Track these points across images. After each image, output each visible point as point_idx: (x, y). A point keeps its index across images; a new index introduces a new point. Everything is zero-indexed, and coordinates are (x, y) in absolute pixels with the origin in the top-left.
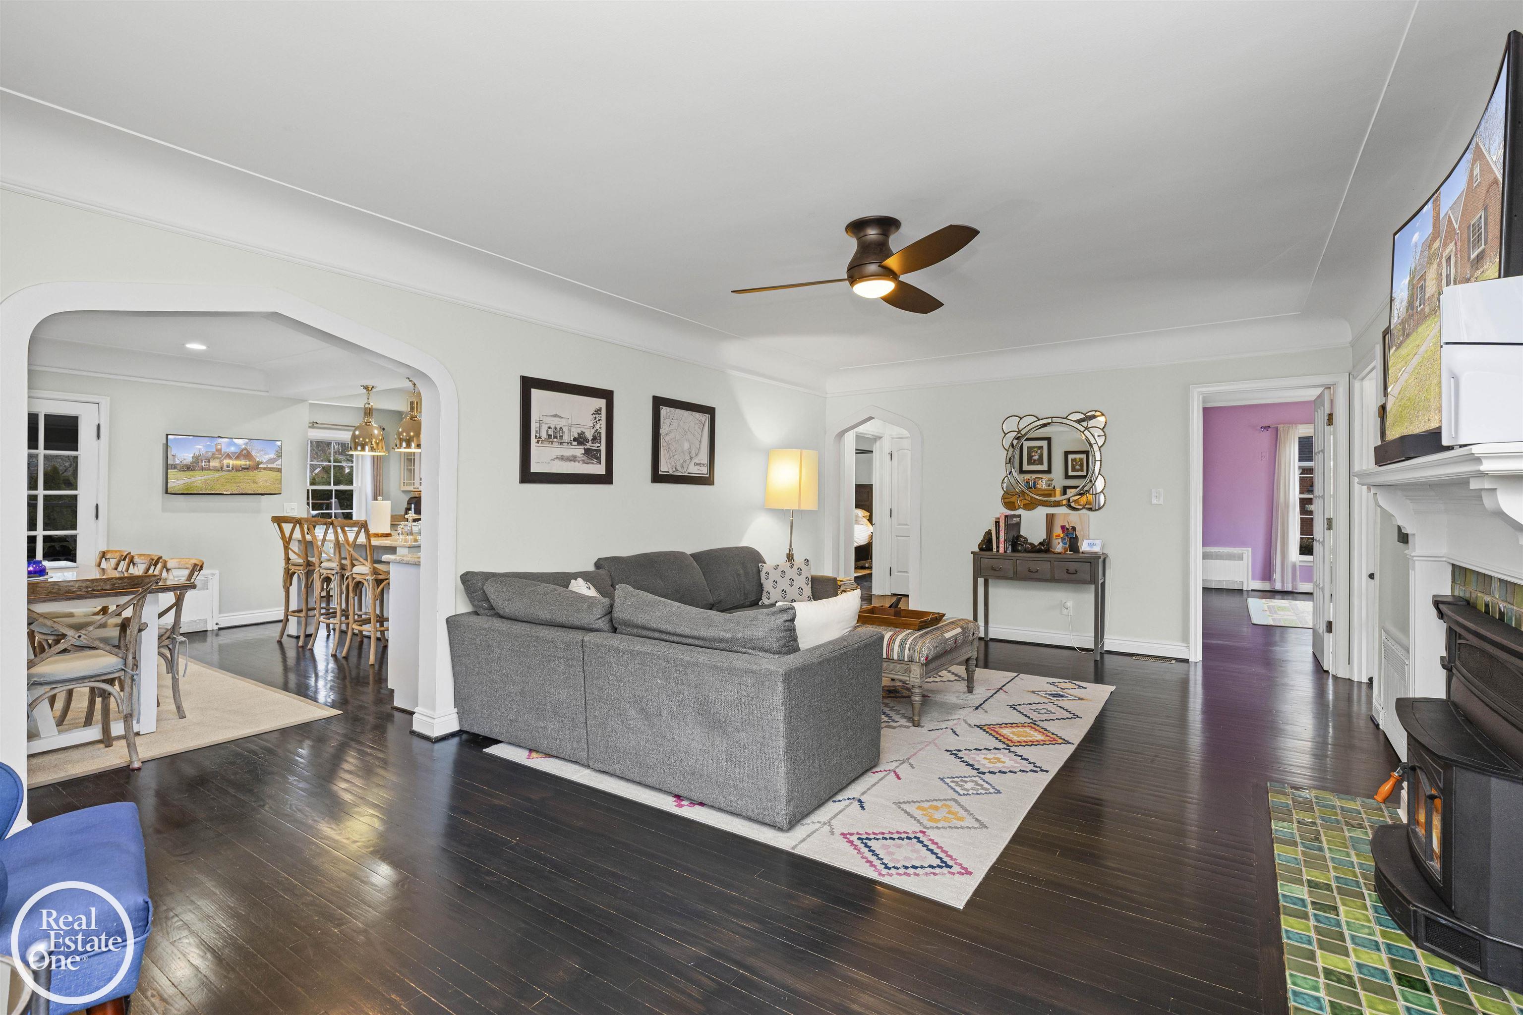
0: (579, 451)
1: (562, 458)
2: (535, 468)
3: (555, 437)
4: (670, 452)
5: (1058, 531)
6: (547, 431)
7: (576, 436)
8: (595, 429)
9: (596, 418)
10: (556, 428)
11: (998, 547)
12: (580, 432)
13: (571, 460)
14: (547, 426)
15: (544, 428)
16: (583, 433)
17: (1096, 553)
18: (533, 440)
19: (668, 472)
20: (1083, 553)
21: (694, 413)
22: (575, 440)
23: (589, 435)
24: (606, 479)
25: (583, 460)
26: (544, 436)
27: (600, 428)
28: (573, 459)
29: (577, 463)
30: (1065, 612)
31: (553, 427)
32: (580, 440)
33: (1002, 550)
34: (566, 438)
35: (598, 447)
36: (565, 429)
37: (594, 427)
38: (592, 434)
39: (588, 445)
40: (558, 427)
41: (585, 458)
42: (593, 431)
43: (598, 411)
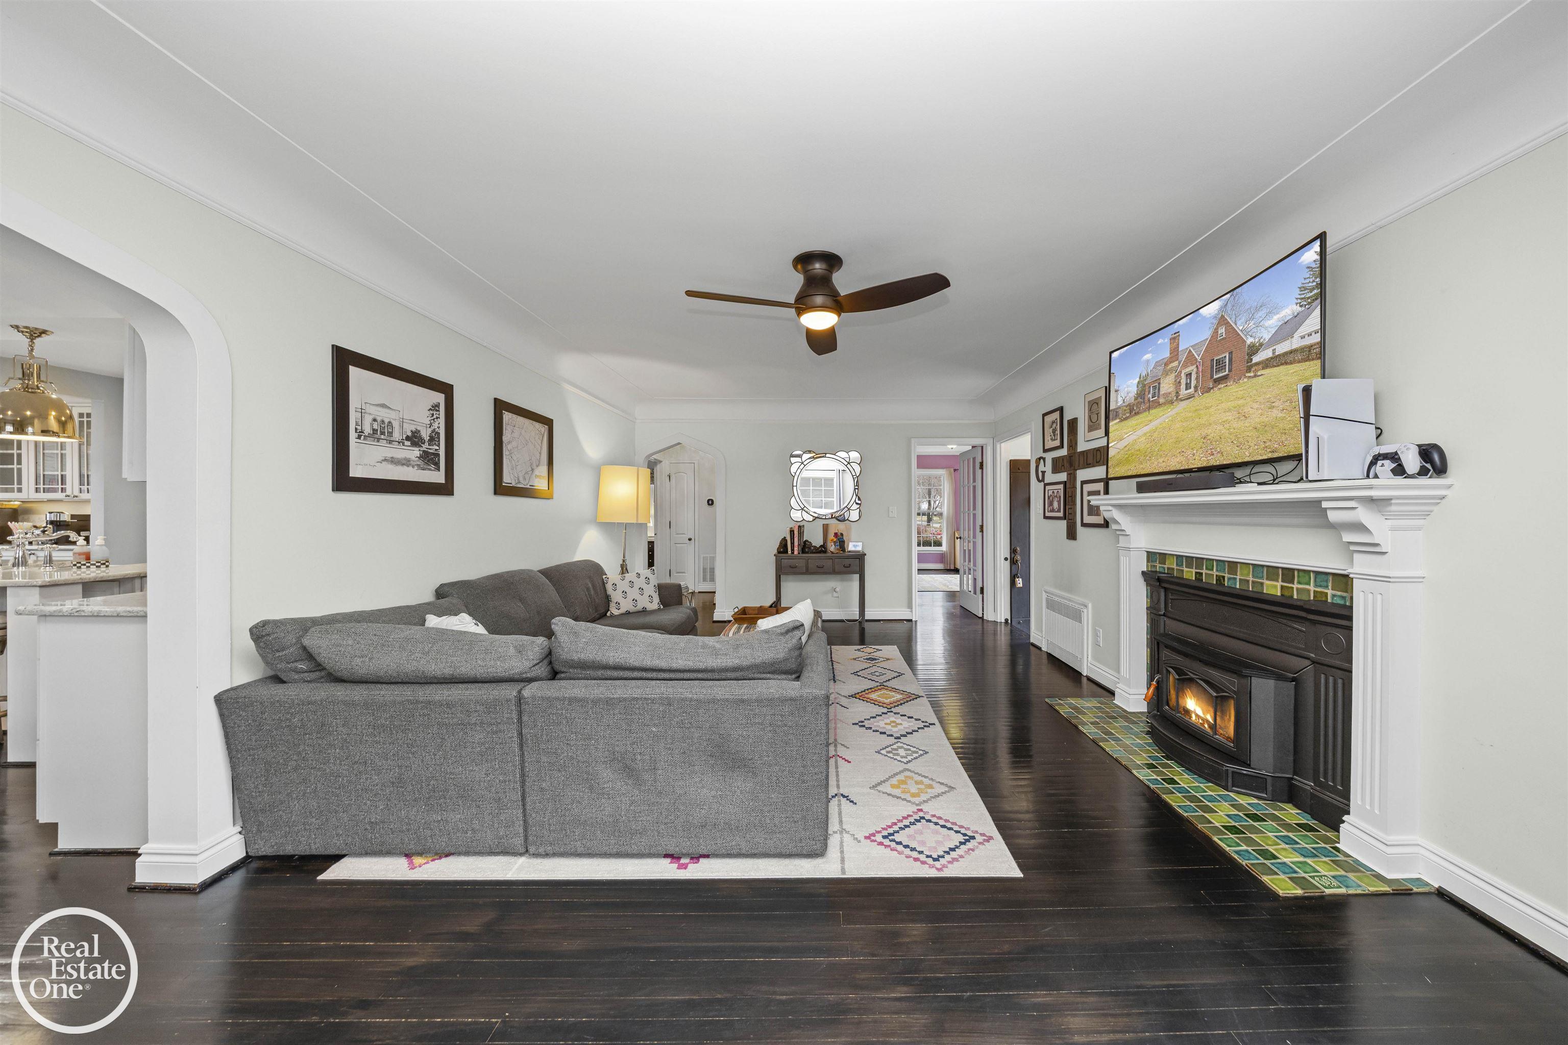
0: (414, 453)
1: (393, 461)
2: (356, 471)
3: (382, 433)
4: (513, 462)
5: (831, 536)
6: (372, 425)
7: (409, 434)
8: (432, 428)
9: (433, 415)
10: (383, 422)
11: (793, 550)
12: (414, 430)
13: (403, 464)
14: (371, 417)
15: (368, 420)
16: (417, 432)
17: (859, 552)
18: (353, 435)
19: (511, 484)
20: (850, 552)
21: (534, 422)
22: (408, 438)
23: (425, 434)
24: (445, 489)
25: (418, 465)
26: (368, 430)
27: (439, 427)
28: (406, 462)
29: (411, 468)
30: (835, 595)
31: (379, 419)
32: (414, 439)
33: (796, 552)
34: (397, 435)
35: (436, 450)
36: (396, 424)
37: (431, 425)
38: (428, 434)
39: (425, 447)
40: (386, 421)
41: (420, 462)
42: (429, 431)
43: (436, 407)
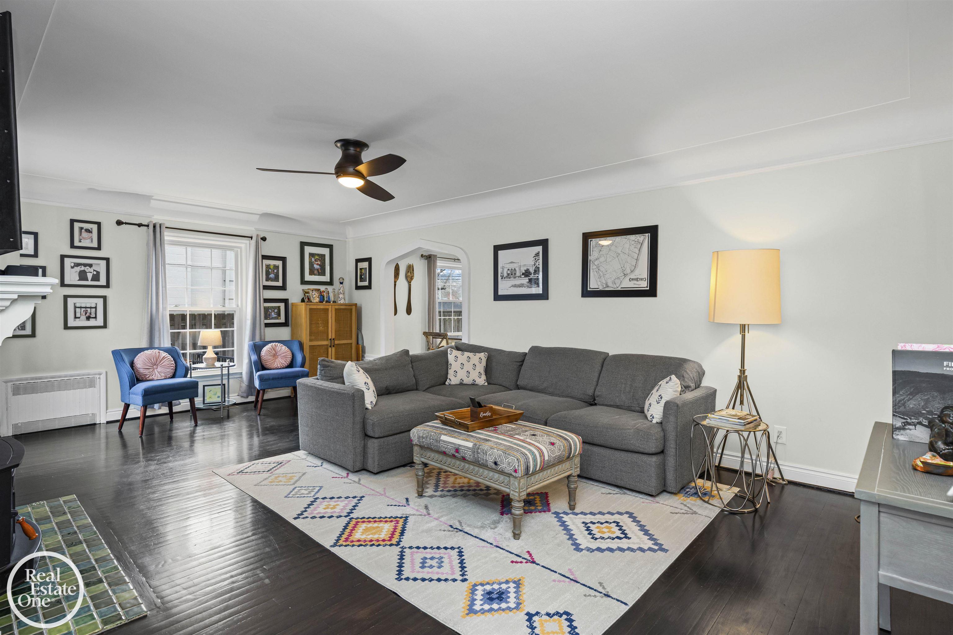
0: (525, 281)
1: (515, 286)
2: (500, 293)
3: (512, 274)
4: (601, 272)
6: (507, 272)
7: (524, 272)
8: (535, 266)
9: (536, 259)
10: (512, 269)
12: (526, 269)
13: (520, 287)
14: (507, 269)
15: (506, 270)
16: (528, 270)
18: (500, 278)
19: (598, 288)
21: (632, 235)
22: (523, 274)
23: (532, 270)
24: (544, 296)
25: (528, 286)
26: (505, 275)
27: (539, 265)
28: (521, 286)
29: (524, 288)
31: (510, 269)
32: (527, 274)
34: (518, 274)
35: (537, 277)
36: (517, 269)
37: (535, 264)
38: (533, 269)
39: (531, 276)
40: (513, 269)
41: (529, 284)
42: (534, 267)
43: (537, 254)
